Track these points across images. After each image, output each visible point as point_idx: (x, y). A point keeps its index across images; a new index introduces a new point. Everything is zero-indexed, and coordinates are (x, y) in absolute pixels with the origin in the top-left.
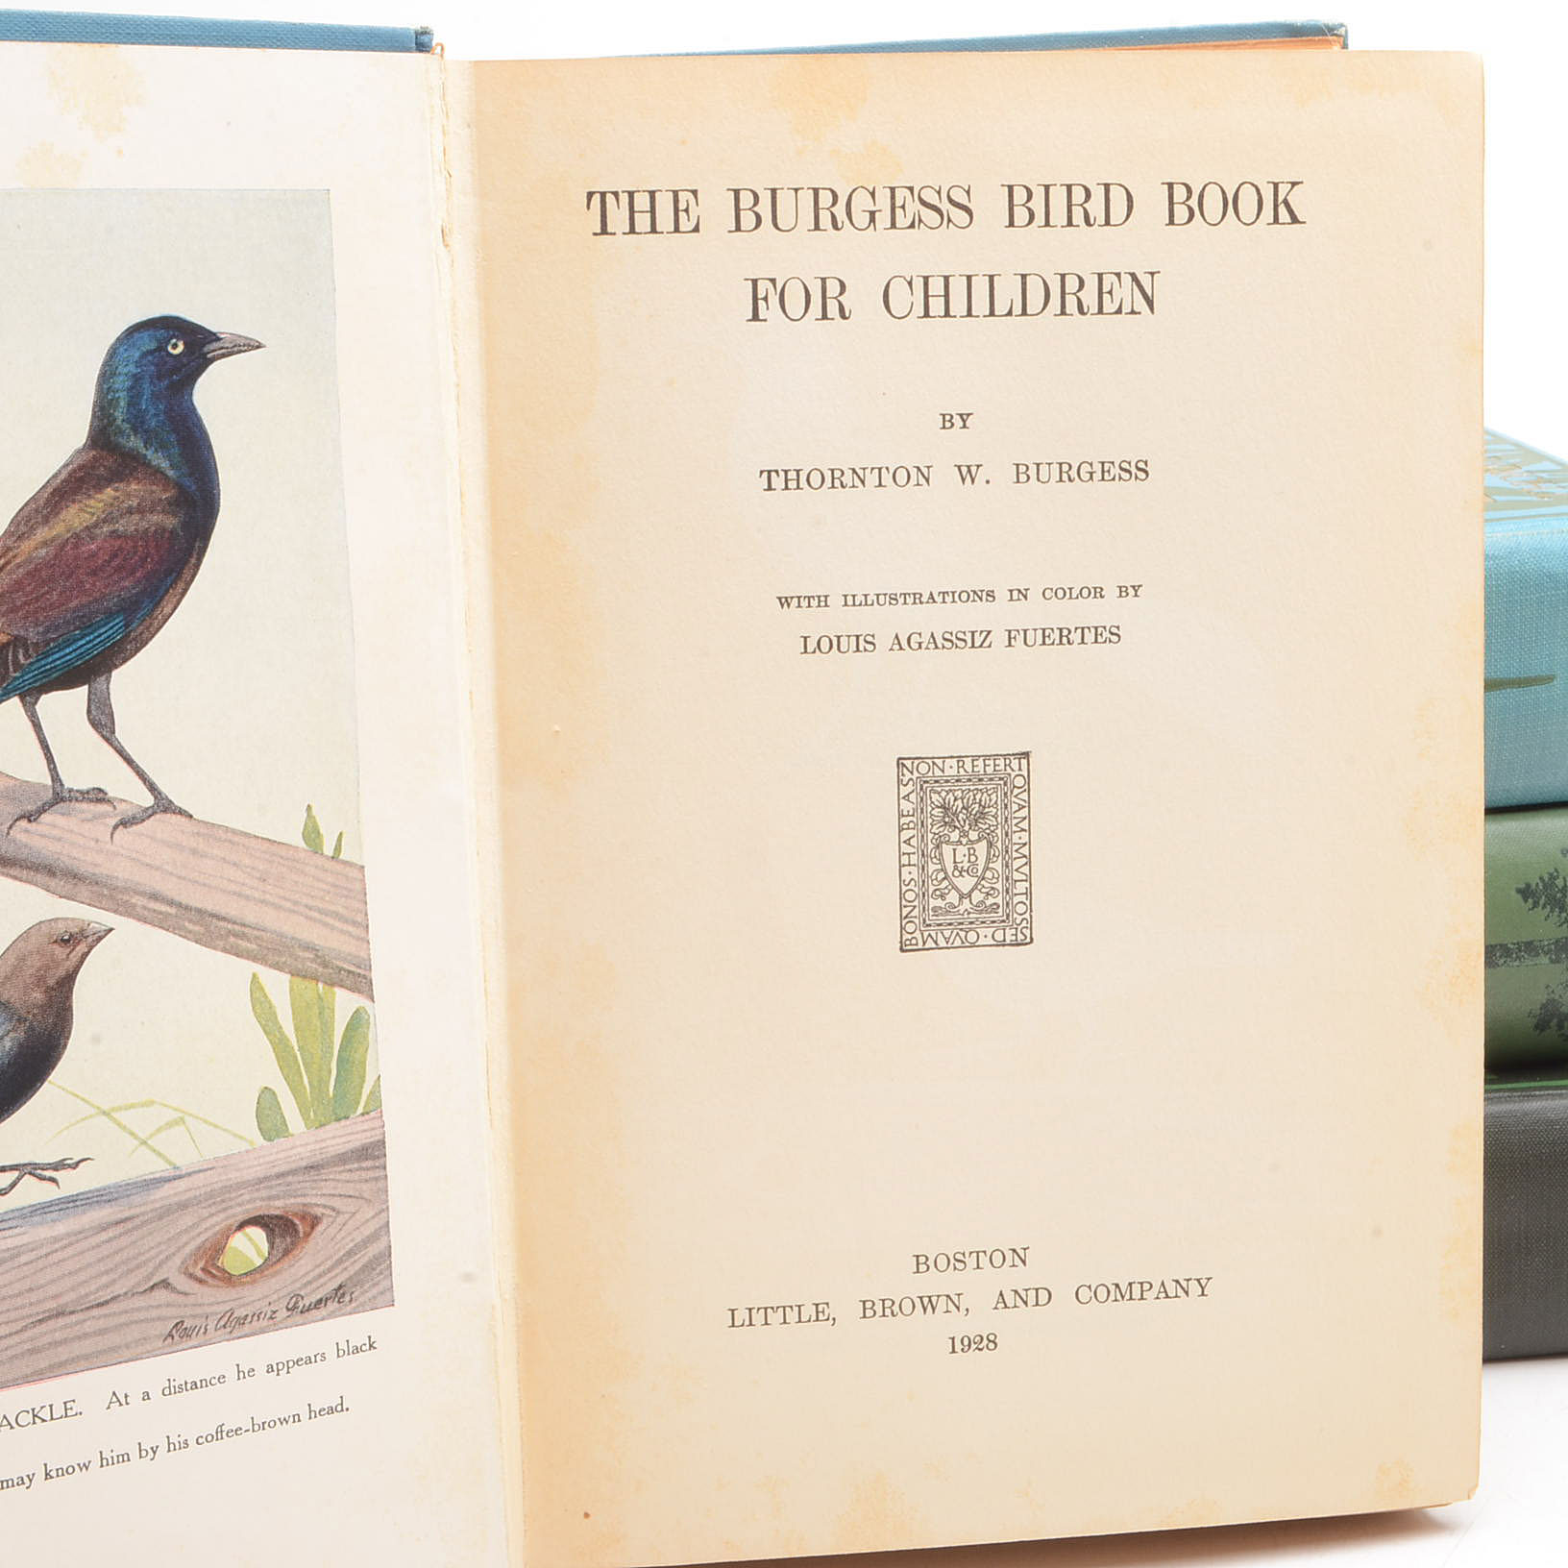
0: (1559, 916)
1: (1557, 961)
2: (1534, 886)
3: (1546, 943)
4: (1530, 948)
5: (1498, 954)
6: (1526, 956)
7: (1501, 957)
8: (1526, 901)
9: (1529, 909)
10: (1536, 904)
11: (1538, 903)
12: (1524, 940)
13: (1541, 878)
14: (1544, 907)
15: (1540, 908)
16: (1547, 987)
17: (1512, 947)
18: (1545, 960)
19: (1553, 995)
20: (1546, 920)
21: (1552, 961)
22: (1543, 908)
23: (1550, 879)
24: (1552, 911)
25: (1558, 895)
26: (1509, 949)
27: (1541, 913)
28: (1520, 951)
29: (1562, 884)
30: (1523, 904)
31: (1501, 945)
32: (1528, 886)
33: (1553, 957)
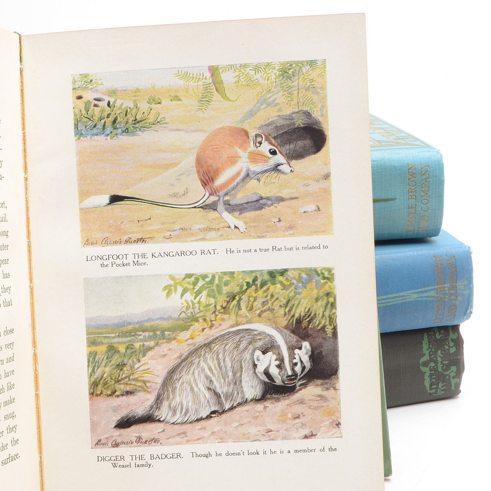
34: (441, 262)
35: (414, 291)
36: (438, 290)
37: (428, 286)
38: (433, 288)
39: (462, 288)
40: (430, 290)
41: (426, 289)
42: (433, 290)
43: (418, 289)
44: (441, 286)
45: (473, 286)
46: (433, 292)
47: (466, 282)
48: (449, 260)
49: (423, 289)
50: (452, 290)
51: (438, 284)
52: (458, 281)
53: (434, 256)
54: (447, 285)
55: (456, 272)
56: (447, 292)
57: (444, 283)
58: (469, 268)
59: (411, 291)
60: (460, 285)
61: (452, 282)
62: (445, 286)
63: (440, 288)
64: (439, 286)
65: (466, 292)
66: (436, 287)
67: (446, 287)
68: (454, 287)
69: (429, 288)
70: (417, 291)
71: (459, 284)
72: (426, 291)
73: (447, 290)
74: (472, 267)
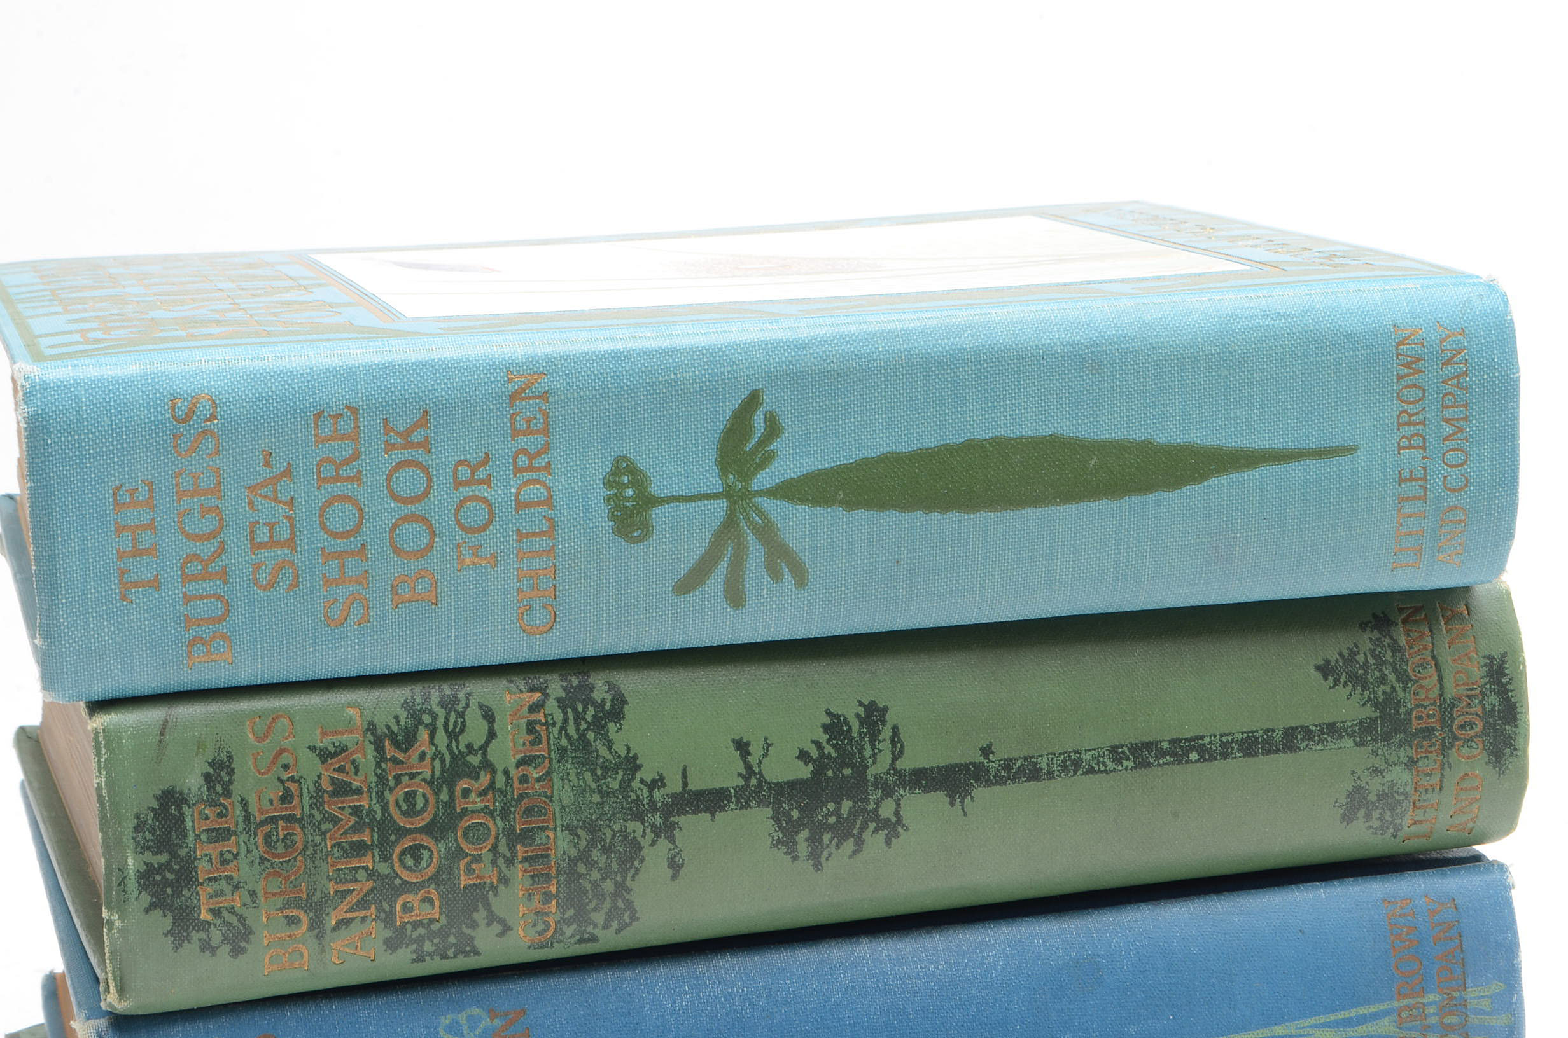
0: (1362, 695)
1: (1362, 744)
2: (1333, 663)
3: (1350, 724)
4: (1333, 730)
5: (1299, 737)
6: (1329, 739)
7: (1302, 740)
8: (1326, 679)
9: (1330, 688)
10: (1336, 682)
11: (1339, 680)
12: (1326, 721)
13: (1340, 654)
14: (1345, 685)
15: (1341, 685)
16: (1353, 773)
17: (1314, 728)
18: (1348, 743)
19: (1358, 782)
20: (1348, 698)
21: (1357, 744)
22: (1344, 687)
23: (1349, 655)
24: (1354, 689)
25: (1360, 672)
26: (1311, 731)
27: (1342, 691)
28: (1323, 733)
29: (1363, 660)
30: (1323, 682)
31: (1302, 727)
32: (1328, 662)
33: (1358, 739)
34: (1409, 918)
35: (1321, 1019)
36: (1404, 1015)
37: (1367, 1001)
38: (1383, 1007)
39: (1486, 1005)
40: (1375, 1016)
41: (1362, 1011)
42: (1386, 1013)
43: (1334, 1011)
44: (1411, 1001)
45: (1520, 1001)
46: (1386, 1020)
47: (1496, 987)
48: (1433, 912)
49: (1352, 1013)
50: (1451, 1013)
51: (1401, 995)
52: (1469, 981)
53: (1384, 901)
54: (1431, 997)
55: (1462, 951)
56: (1434, 1020)
57: (1423, 991)
58: (1505, 939)
59: (1312, 1021)
60: (1477, 995)
61: (1447, 989)
62: (1424, 1001)
63: (1409, 1008)
64: (1406, 1002)
65: (1499, 1021)
66: (1396, 1004)
67: (1430, 1004)
68: (1455, 1005)
69: (1373, 1009)
70: (1331, 1017)
71: (1471, 993)
72: (1363, 1020)
73: (1434, 1014)
74: (1515, 934)
